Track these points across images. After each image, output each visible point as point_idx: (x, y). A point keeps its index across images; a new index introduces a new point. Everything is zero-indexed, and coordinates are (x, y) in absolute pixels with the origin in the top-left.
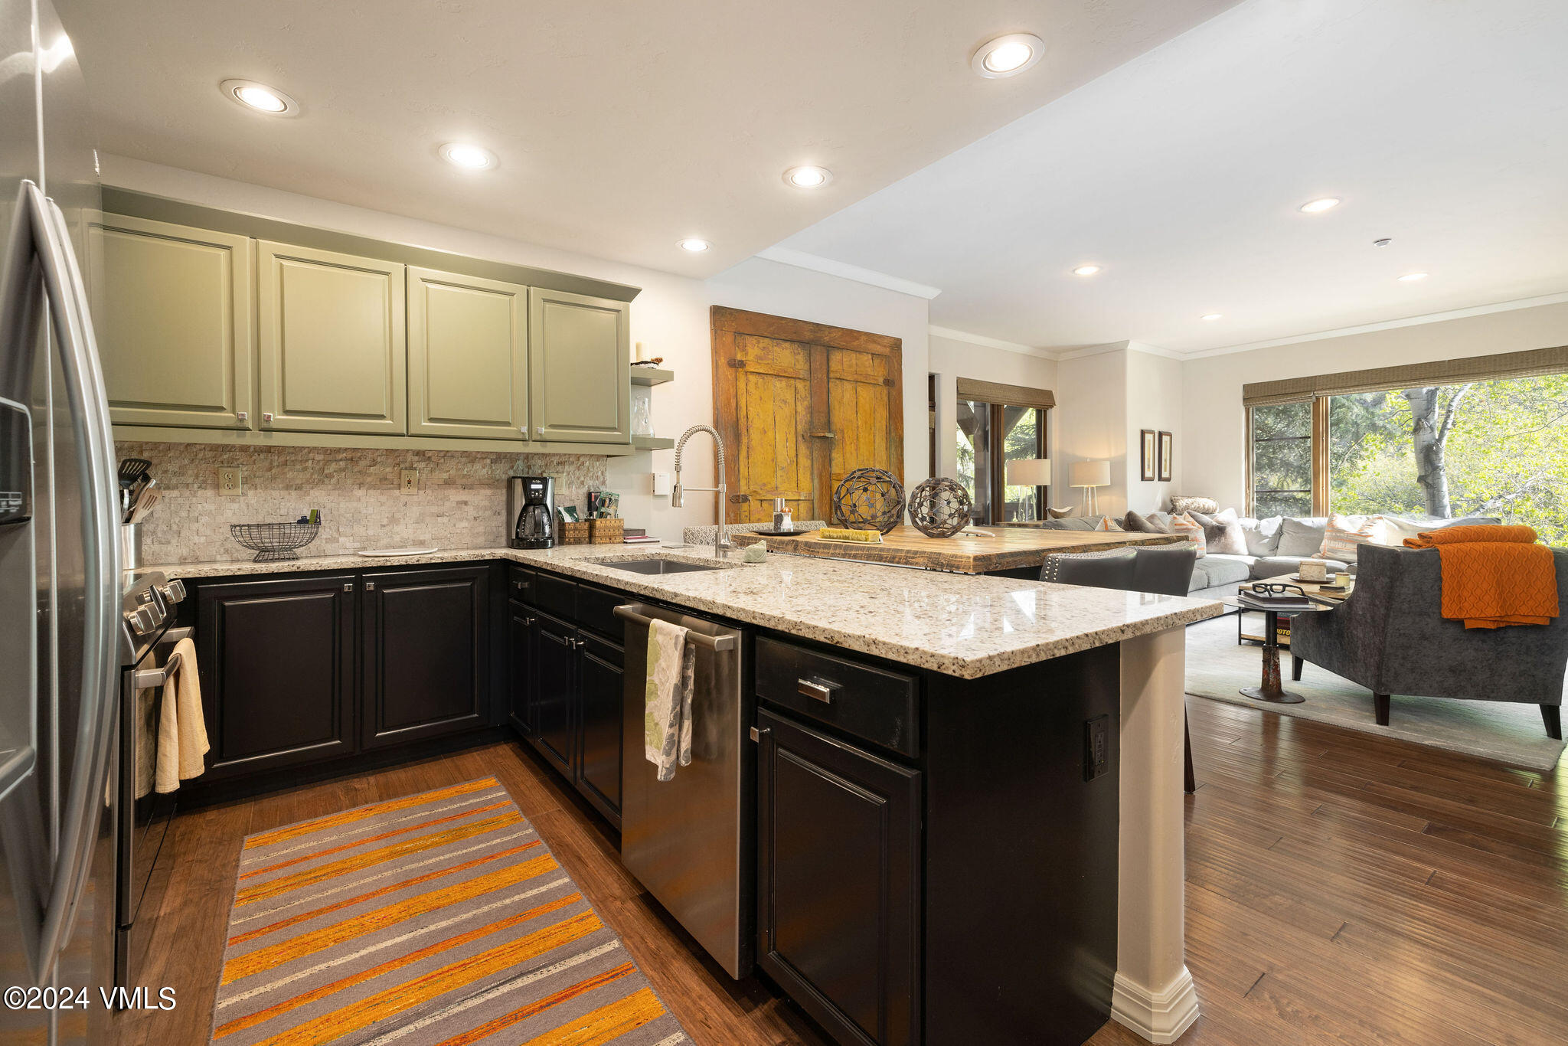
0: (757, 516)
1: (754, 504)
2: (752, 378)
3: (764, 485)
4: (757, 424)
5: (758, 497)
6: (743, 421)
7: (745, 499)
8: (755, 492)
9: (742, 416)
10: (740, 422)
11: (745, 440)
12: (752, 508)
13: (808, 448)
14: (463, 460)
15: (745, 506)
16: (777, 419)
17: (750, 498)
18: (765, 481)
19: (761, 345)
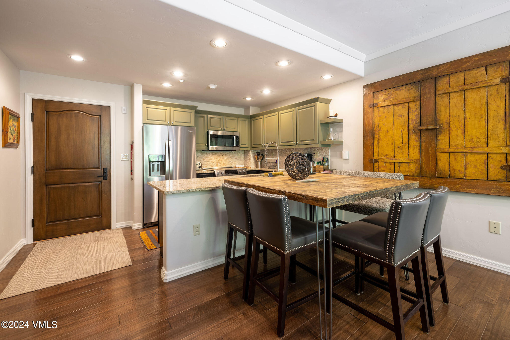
0: (383, 169)
1: (381, 163)
2: (381, 109)
3: (387, 155)
4: (383, 129)
5: (383, 161)
6: (376, 129)
7: (376, 161)
8: (381, 158)
9: (375, 127)
10: (374, 129)
11: (376, 136)
12: (379, 165)
13: (417, 136)
14: (299, 150)
15: (376, 164)
16: (396, 124)
17: (379, 161)
18: (387, 153)
19: (387, 93)
